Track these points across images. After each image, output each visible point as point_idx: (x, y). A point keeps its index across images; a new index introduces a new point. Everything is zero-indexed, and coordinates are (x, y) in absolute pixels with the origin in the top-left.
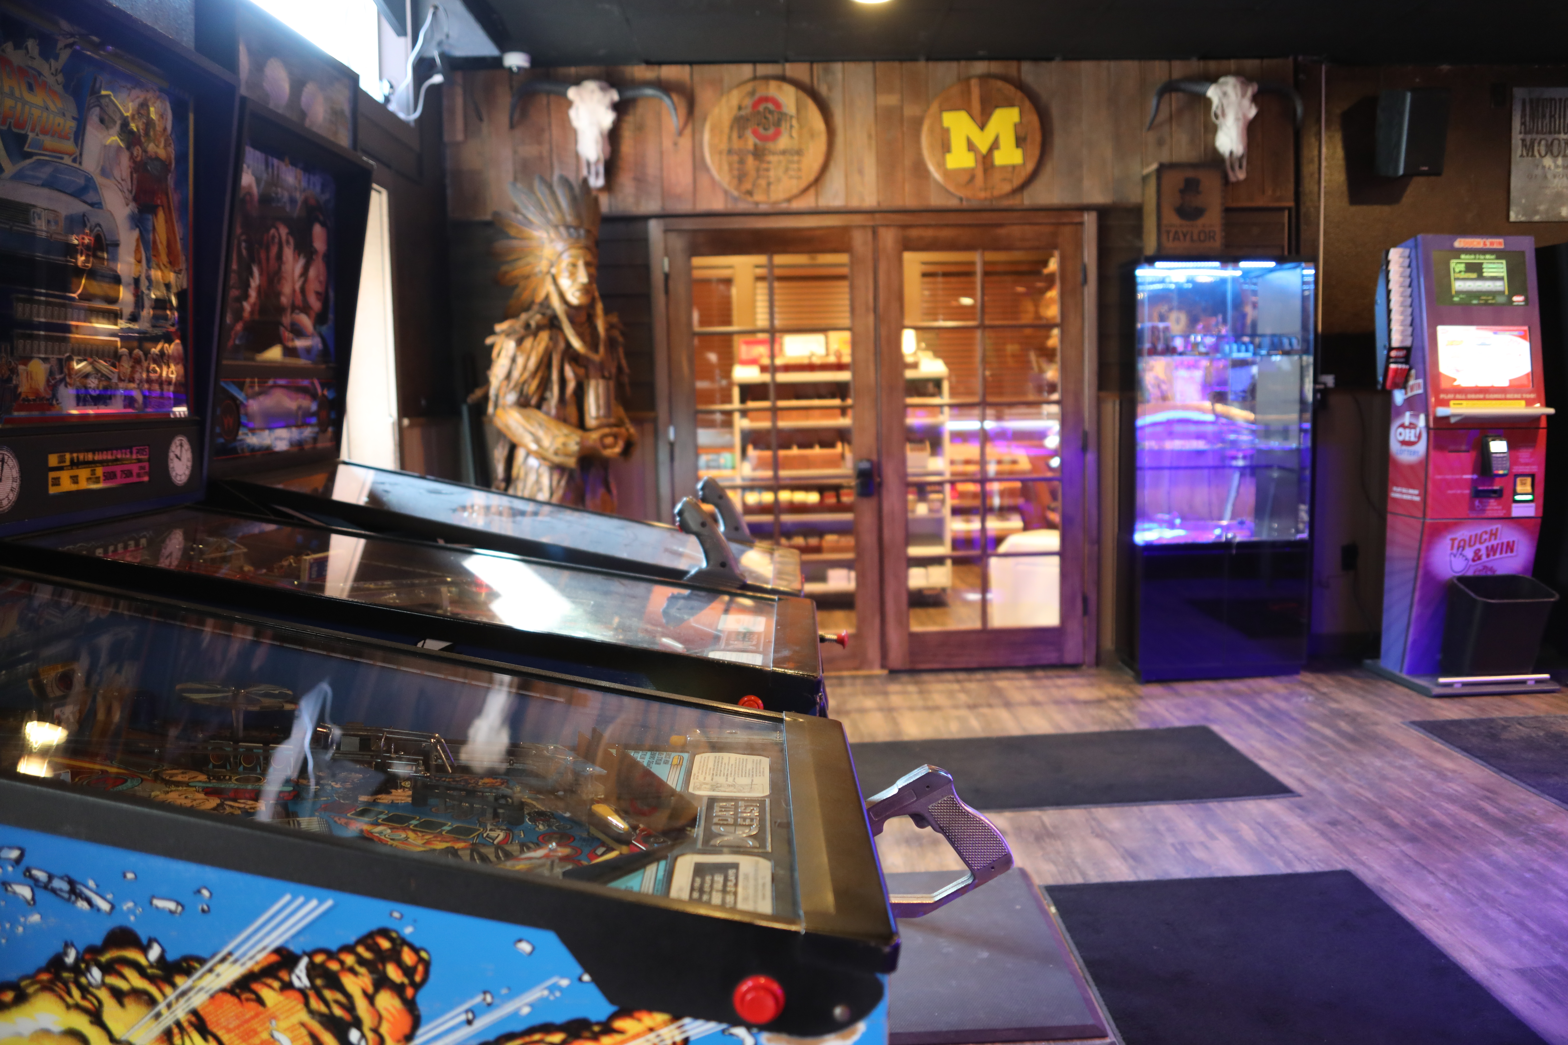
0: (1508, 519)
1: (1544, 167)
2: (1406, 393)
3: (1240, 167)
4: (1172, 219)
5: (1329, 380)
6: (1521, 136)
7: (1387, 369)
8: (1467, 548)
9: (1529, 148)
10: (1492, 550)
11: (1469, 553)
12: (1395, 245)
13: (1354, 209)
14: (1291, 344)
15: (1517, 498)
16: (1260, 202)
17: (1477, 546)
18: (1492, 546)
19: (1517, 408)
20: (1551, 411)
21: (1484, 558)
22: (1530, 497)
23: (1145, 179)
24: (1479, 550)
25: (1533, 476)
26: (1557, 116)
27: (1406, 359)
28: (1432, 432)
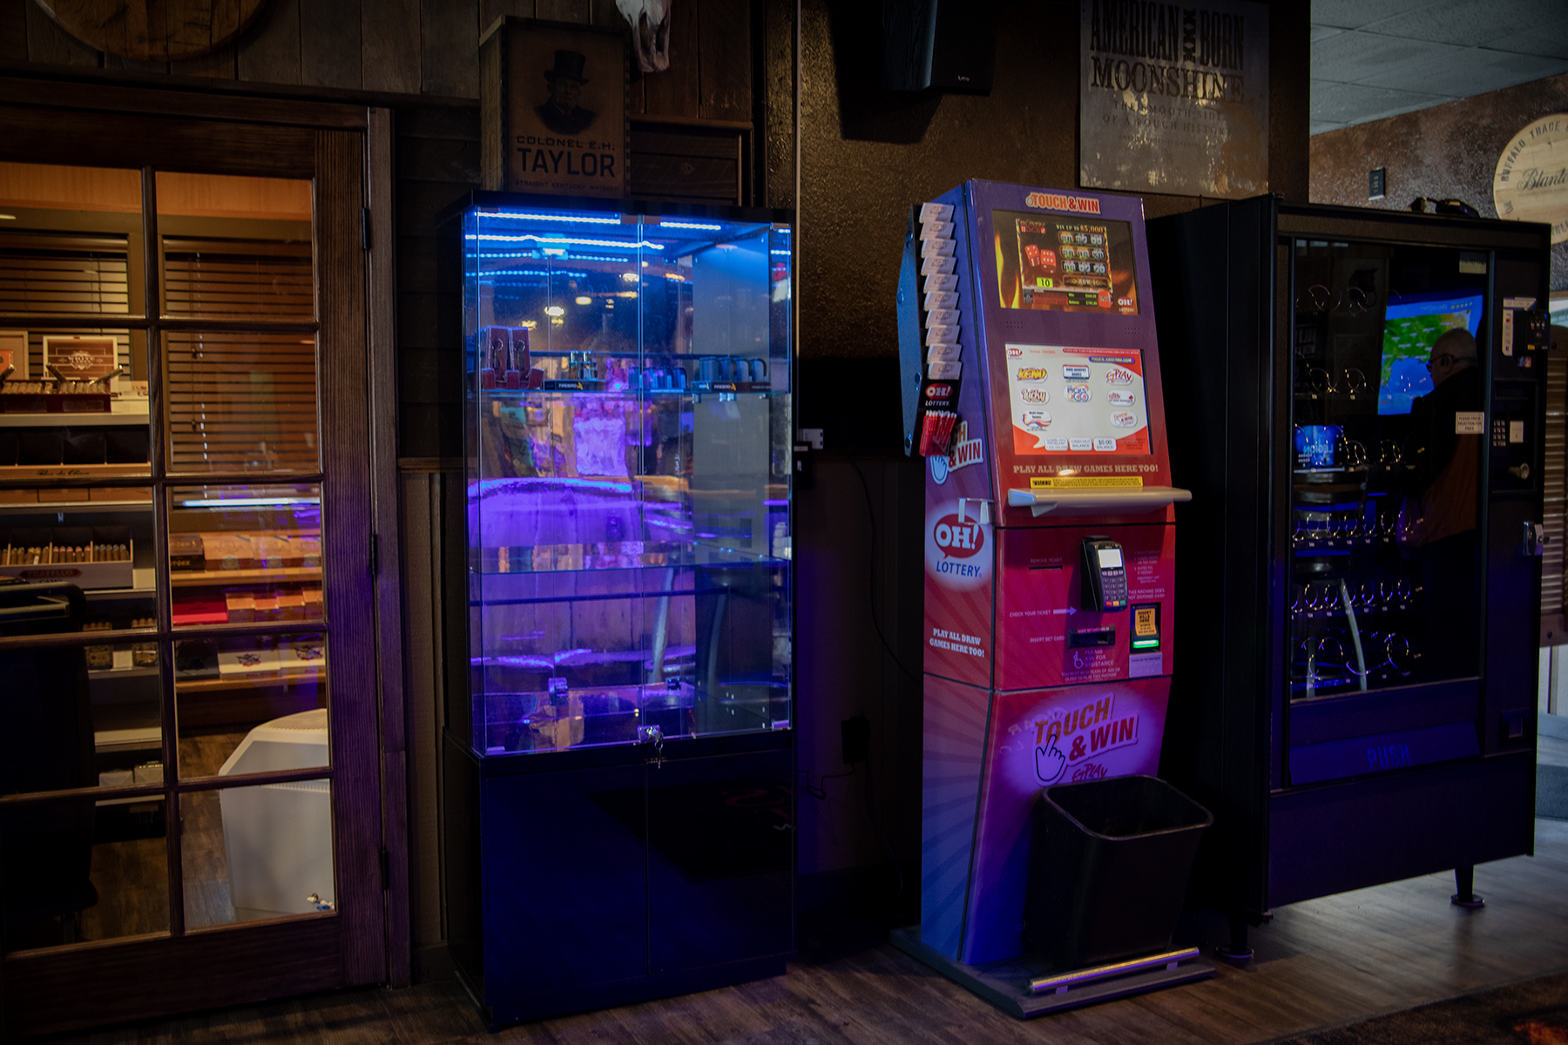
0: (1125, 681)
1: (1125, 105)
2: (952, 463)
3: (660, 48)
4: (530, 125)
5: (815, 437)
6: (1093, 53)
7: (921, 417)
8: (1062, 738)
9: (1104, 73)
10: (1099, 739)
11: (1066, 745)
12: (930, 199)
13: (851, 146)
14: (752, 373)
15: (1138, 644)
16: (695, 118)
17: (1078, 732)
18: (1101, 729)
19: (1130, 490)
20: (1186, 495)
21: (1088, 752)
22: (1154, 643)
23: (483, 51)
24: (1081, 738)
25: (1157, 605)
26: (1140, 29)
27: (952, 402)
28: (1002, 533)
